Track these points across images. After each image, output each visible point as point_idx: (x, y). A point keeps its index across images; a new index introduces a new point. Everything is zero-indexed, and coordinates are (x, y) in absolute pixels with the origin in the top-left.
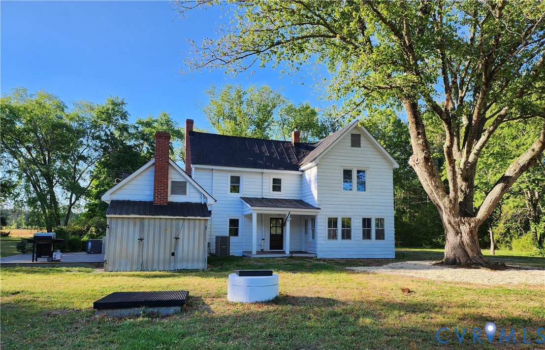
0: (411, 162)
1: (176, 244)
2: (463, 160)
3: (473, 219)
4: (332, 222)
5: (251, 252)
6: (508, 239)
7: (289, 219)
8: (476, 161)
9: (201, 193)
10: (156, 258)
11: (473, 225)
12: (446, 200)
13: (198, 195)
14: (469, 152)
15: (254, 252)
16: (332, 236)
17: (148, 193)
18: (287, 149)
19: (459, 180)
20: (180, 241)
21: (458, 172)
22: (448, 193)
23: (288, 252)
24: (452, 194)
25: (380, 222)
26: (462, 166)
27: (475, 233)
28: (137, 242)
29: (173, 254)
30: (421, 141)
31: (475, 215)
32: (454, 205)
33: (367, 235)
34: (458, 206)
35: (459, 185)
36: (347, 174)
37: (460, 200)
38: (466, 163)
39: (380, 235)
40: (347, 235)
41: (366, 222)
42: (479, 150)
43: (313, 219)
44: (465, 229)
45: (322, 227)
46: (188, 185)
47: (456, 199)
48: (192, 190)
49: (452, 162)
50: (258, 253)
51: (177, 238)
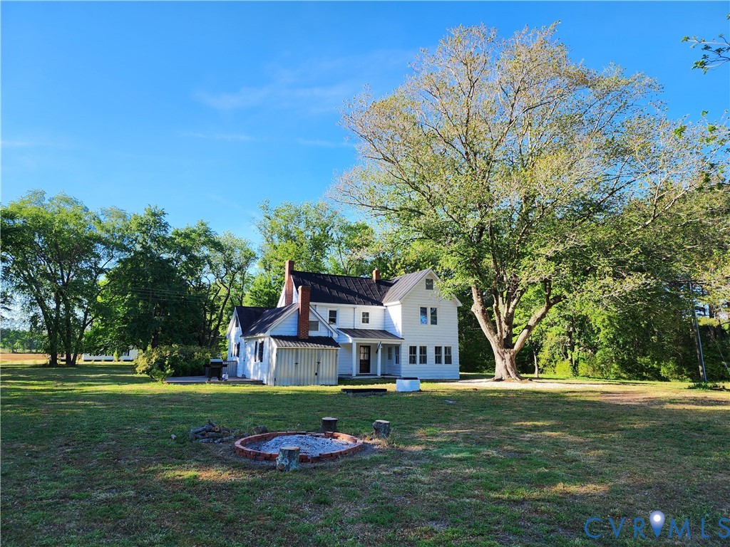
0: (473, 310)
1: (318, 367)
2: (506, 312)
3: (512, 350)
4: (413, 350)
5: (351, 375)
6: (553, 364)
7: (381, 347)
8: (513, 312)
9: (328, 329)
10: (306, 377)
11: (512, 354)
12: (495, 337)
13: (326, 331)
14: (508, 307)
15: (354, 374)
16: (413, 361)
17: (293, 329)
18: (370, 285)
19: (503, 324)
20: (321, 364)
21: (502, 319)
22: (497, 333)
23: (379, 374)
24: (499, 334)
25: (448, 350)
26: (505, 316)
27: (513, 359)
28: (294, 365)
29: (316, 374)
30: (479, 300)
31: (513, 348)
32: (500, 341)
33: (438, 360)
34: (503, 341)
35: (503, 327)
36: (424, 311)
37: (504, 337)
38: (508, 313)
39: (448, 360)
40: (423, 360)
41: (438, 349)
42: (515, 306)
43: (398, 347)
44: (507, 356)
45: (405, 354)
46: (319, 323)
47: (501, 337)
48: (323, 327)
49: (499, 313)
50: (357, 375)
51: (319, 363)
